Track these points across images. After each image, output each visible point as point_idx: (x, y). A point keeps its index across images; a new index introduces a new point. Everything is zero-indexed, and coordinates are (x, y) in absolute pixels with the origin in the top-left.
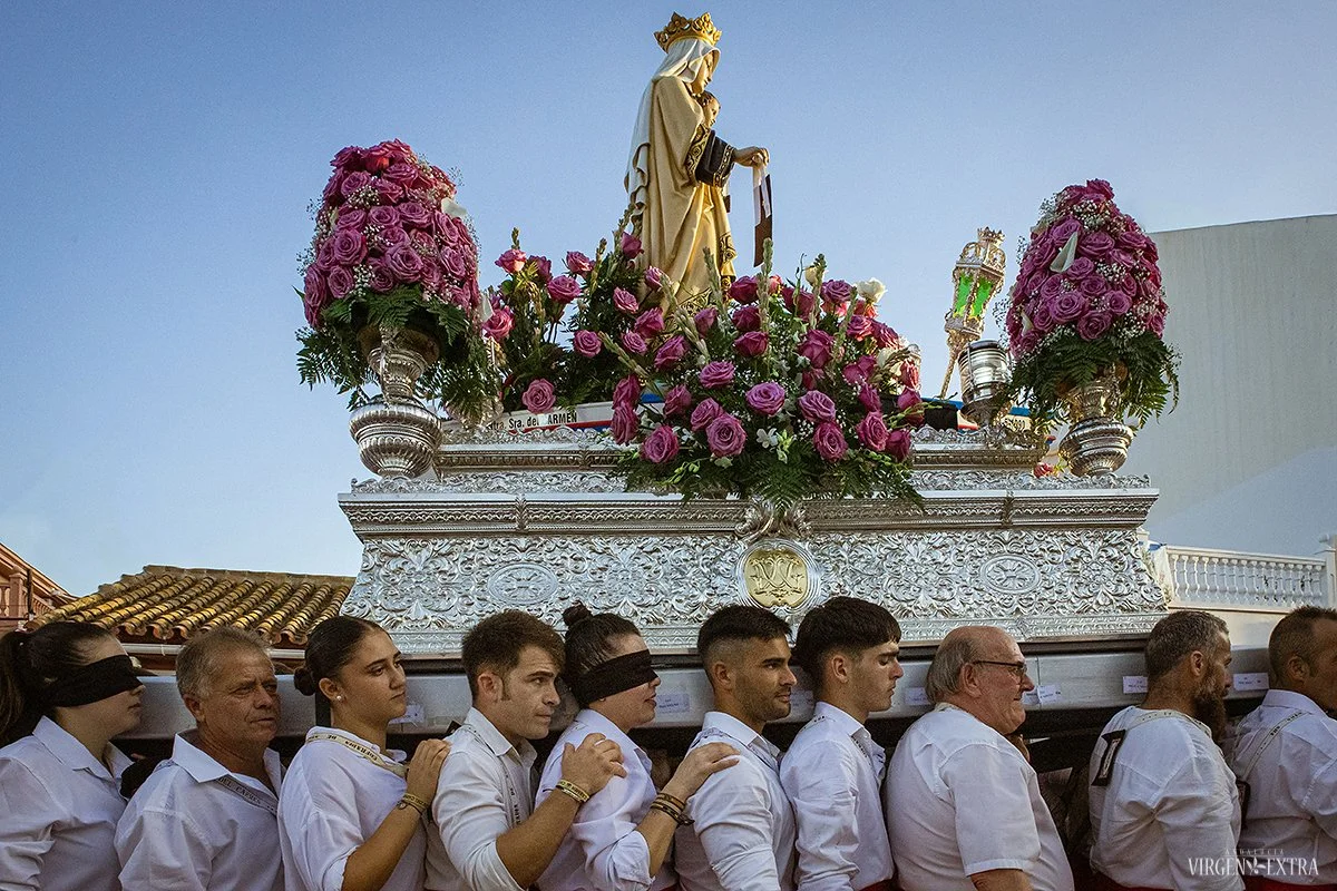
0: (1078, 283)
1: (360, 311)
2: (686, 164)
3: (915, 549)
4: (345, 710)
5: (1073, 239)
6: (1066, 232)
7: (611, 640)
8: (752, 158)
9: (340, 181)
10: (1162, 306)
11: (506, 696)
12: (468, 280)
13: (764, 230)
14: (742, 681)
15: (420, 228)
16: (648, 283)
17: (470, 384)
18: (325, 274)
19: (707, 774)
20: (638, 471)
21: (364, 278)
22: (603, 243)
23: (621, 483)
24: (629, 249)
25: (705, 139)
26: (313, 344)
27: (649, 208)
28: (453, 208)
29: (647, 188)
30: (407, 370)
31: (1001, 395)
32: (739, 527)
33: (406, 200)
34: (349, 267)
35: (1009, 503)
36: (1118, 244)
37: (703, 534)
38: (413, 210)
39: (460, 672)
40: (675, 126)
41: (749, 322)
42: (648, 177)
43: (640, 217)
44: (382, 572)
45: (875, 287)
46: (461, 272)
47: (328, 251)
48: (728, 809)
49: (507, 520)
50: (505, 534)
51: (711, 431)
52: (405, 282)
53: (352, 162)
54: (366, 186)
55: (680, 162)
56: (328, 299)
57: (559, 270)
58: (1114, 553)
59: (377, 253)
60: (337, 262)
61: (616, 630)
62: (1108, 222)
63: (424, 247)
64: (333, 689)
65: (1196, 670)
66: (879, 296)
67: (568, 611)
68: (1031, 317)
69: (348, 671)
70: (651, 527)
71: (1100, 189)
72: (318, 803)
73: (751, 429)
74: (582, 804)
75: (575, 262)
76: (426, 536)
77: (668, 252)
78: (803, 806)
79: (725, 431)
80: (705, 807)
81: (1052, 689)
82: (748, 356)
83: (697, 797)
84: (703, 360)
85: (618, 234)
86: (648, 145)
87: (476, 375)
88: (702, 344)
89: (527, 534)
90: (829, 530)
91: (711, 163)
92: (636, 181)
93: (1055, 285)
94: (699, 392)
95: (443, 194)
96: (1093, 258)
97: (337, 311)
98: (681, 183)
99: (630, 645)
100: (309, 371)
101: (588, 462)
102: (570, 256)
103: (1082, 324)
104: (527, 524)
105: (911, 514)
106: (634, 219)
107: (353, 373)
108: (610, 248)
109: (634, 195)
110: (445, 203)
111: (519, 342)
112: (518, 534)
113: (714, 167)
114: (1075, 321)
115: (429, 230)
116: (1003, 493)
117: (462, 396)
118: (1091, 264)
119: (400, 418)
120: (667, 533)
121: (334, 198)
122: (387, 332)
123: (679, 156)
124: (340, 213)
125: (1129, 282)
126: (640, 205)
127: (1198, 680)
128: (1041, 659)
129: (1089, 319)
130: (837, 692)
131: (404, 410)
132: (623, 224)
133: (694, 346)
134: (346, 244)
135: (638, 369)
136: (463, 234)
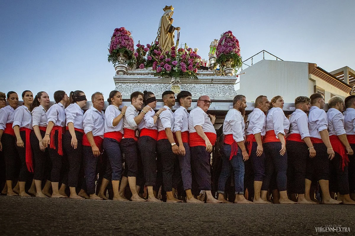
0: (224, 46)
1: (118, 51)
2: (167, 30)
3: (197, 86)
4: (114, 103)
5: (224, 39)
6: (223, 39)
7: (150, 95)
8: (178, 29)
9: (115, 33)
10: (239, 50)
11: (136, 102)
12: (133, 47)
13: (178, 40)
14: (167, 101)
15: (126, 39)
16: (160, 49)
17: (132, 63)
18: (113, 46)
19: (162, 111)
20: (155, 75)
21: (119, 46)
22: (153, 42)
23: (153, 76)
24: (157, 43)
25: (170, 26)
26: (110, 56)
27: (161, 37)
28: (131, 36)
29: (160, 34)
30: (123, 60)
31: (215, 65)
32: (170, 82)
33: (124, 35)
34: (116, 45)
35: (212, 80)
36: (231, 40)
37: (165, 83)
38: (125, 37)
39: (130, 101)
40: (165, 25)
41: (174, 53)
42: (161, 32)
43: (159, 39)
44: (119, 88)
45: (197, 49)
46: (132, 46)
47: (114, 43)
48: (165, 116)
49: (137, 81)
50: (137, 83)
51: (166, 67)
52: (124, 47)
53: (117, 30)
54: (119, 33)
55: (166, 30)
56: (113, 49)
57: (146, 47)
58: (230, 88)
59: (120, 43)
60: (115, 44)
61: (151, 94)
62: (230, 37)
63: (127, 42)
64: (113, 100)
65: (239, 104)
66: (198, 50)
67: (144, 91)
68: (218, 52)
69: (115, 97)
70: (158, 82)
71: (230, 32)
72: (110, 112)
73: (172, 68)
74: (145, 113)
75: (148, 46)
76: (125, 83)
77: (163, 44)
78: (175, 118)
79: (168, 67)
80: (162, 115)
81: (217, 107)
82: (173, 58)
83: (160, 114)
84: (166, 58)
85: (155, 41)
86: (161, 27)
87: (133, 62)
88: (166, 56)
89: (140, 83)
90: (184, 83)
91: (171, 29)
92: (159, 33)
93: (221, 47)
94: (165, 62)
95: (130, 34)
96: (227, 42)
97: (114, 51)
98: (166, 33)
99: (152, 96)
100: (109, 60)
101: (149, 74)
102: (147, 45)
103: (225, 52)
104: (139, 81)
105: (197, 81)
106: (158, 39)
107: (114, 61)
108: (154, 43)
109: (158, 35)
110: (130, 36)
111: (139, 58)
112: (138, 83)
113: (171, 30)
114: (224, 52)
115: (127, 40)
116: (211, 78)
117: (130, 65)
118: (227, 43)
119: (122, 66)
120: (160, 83)
121: (114, 35)
122: (121, 54)
123: (166, 29)
124: (115, 37)
125: (233, 46)
126: (159, 37)
127: (239, 105)
128: (216, 103)
129: (226, 52)
130: (182, 104)
131: (123, 65)
132: (156, 40)
133: (165, 56)
134: (116, 41)
135: (157, 60)
136: (132, 40)
